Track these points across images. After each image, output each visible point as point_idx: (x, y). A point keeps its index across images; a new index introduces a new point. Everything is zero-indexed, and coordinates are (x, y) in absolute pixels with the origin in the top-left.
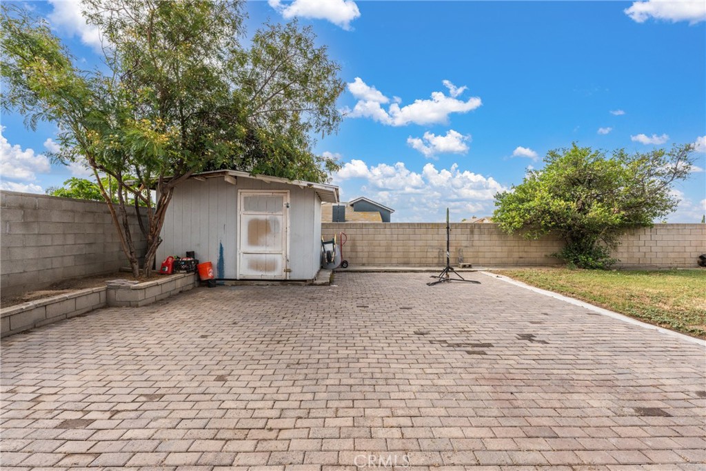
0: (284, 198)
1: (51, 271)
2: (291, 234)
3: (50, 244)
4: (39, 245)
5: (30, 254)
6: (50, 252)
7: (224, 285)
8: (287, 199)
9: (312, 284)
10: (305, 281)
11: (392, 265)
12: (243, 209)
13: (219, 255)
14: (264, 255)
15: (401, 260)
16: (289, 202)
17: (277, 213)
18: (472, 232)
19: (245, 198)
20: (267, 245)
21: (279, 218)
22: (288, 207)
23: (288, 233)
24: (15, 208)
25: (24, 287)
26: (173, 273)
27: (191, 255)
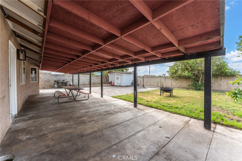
5: (97, 81)
6: (99, 81)
7: (114, 86)
8: (120, 74)
11: (147, 86)
12: (116, 75)
13: (114, 82)
14: (118, 82)
15: (149, 85)
17: (119, 76)
18: (166, 78)
23: (120, 79)
27: (111, 82)
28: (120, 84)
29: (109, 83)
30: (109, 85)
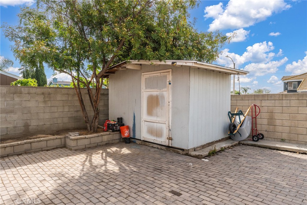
0: (168, 76)
1: (57, 124)
2: (172, 107)
3: (56, 111)
4: (51, 111)
5: (47, 116)
6: (56, 115)
7: (136, 143)
8: (170, 77)
9: (187, 154)
10: (183, 150)
12: (144, 88)
13: (133, 121)
14: (155, 124)
16: (171, 79)
17: (163, 90)
19: (146, 79)
20: (157, 116)
21: (165, 94)
22: (170, 84)
23: (170, 106)
24: (40, 94)
25: (44, 132)
26: (107, 131)
27: (120, 120)
28: (170, 139)
29: (110, 128)
30: (106, 136)
